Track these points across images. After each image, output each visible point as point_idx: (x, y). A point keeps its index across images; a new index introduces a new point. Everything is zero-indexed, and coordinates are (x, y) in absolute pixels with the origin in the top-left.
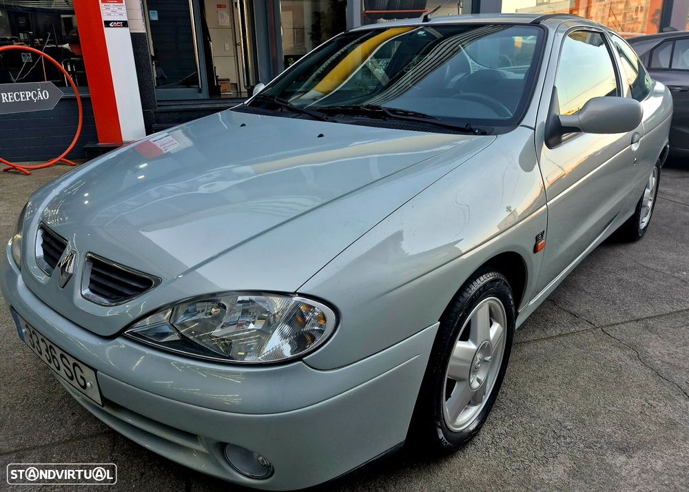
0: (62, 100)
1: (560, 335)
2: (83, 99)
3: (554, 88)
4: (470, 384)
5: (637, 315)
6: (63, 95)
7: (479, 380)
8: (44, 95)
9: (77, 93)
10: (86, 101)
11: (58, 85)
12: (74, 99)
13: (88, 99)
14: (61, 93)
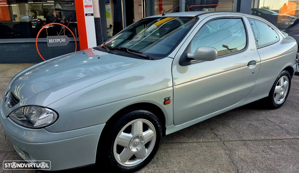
0: (70, 42)
1: (203, 142)
2: (77, 41)
3: (190, 42)
4: (130, 150)
5: (244, 138)
6: (70, 40)
7: (137, 149)
8: (63, 40)
9: (75, 39)
10: (78, 42)
11: (69, 36)
12: (74, 42)
13: (79, 42)
14: (70, 39)
